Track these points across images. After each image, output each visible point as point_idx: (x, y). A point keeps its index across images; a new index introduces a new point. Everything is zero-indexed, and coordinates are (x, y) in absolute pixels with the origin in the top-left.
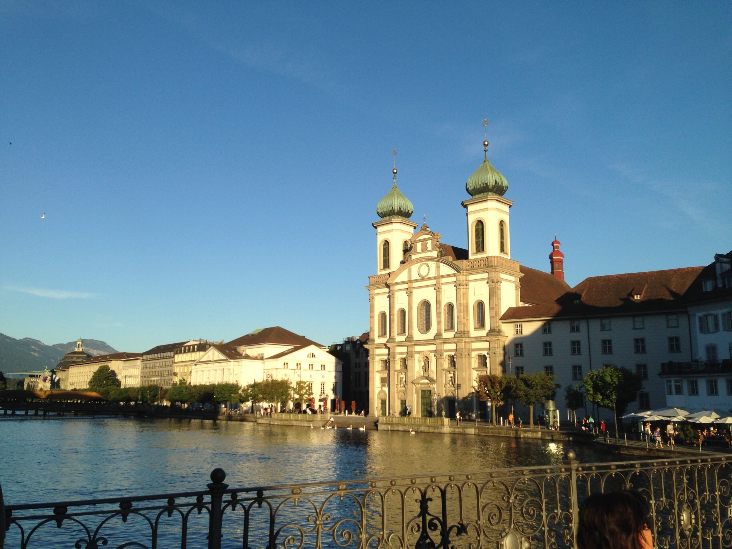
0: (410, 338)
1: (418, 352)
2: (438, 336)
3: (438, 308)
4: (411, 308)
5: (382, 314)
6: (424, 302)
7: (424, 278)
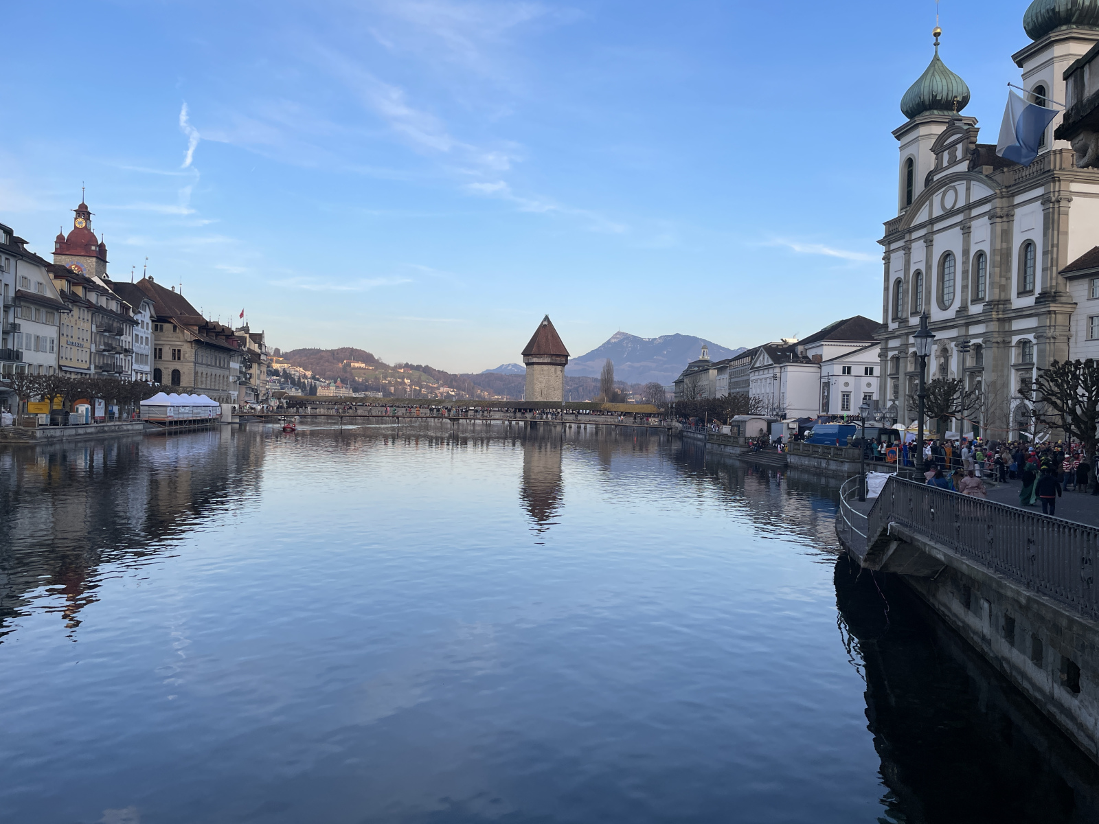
0: (925, 319)
1: (937, 342)
2: (963, 309)
3: (965, 263)
4: (929, 267)
5: (898, 282)
6: (947, 255)
7: (948, 213)
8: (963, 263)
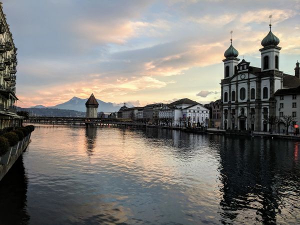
0: (237, 101)
2: (248, 101)
3: (249, 90)
4: (237, 91)
6: (243, 89)
7: (243, 80)
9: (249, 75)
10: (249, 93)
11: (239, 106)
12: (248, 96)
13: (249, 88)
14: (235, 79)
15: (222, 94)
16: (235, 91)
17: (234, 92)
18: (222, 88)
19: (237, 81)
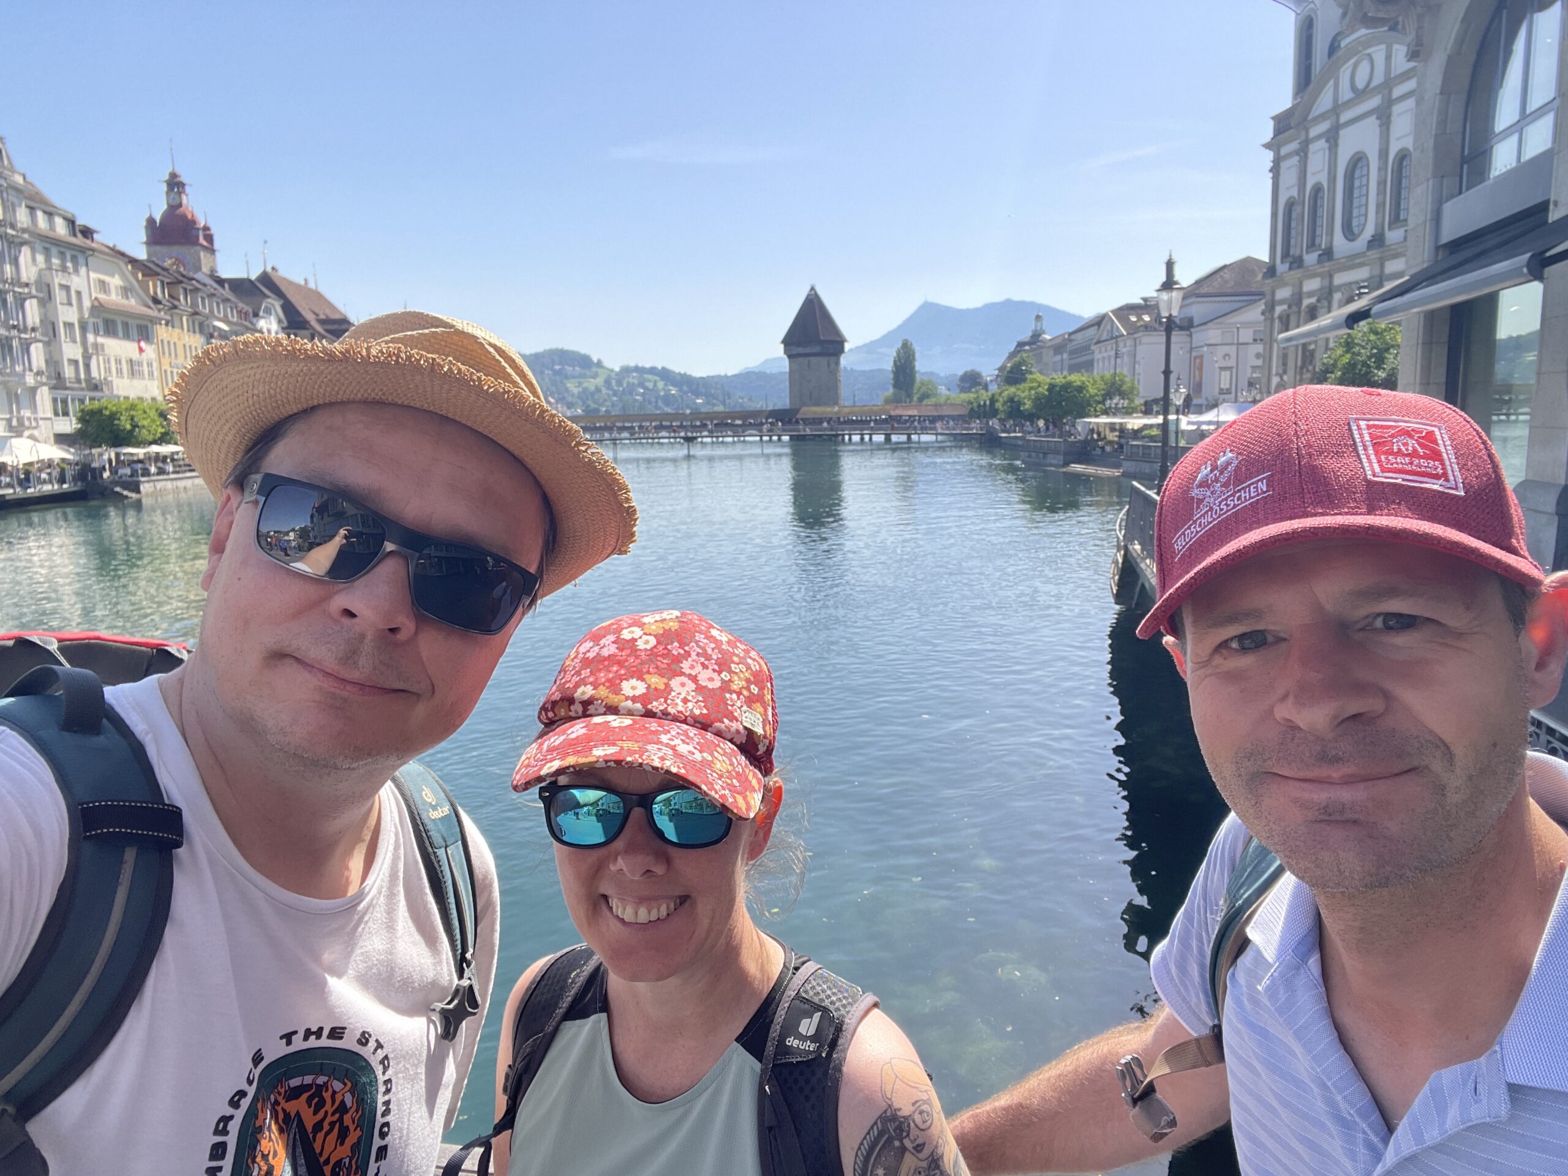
0: (1328, 254)
1: (1339, 288)
2: (1377, 241)
3: (1382, 168)
4: (1332, 179)
5: (1290, 205)
6: (1358, 161)
7: (1360, 94)
8: (1380, 169)
9: (1388, 58)
10: (1382, 183)
11: (1339, 279)
12: (1380, 206)
13: (1384, 153)
14: (1325, 102)
15: (1274, 215)
16: (1323, 179)
17: (1317, 189)
18: (1276, 170)
19: (1337, 108)
